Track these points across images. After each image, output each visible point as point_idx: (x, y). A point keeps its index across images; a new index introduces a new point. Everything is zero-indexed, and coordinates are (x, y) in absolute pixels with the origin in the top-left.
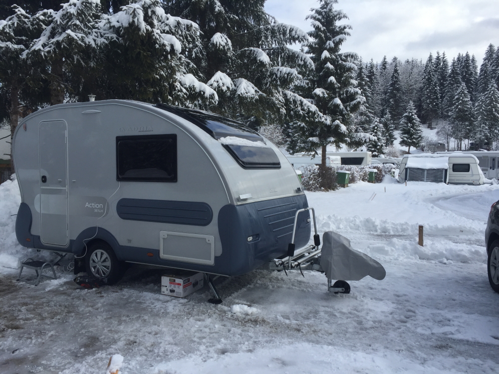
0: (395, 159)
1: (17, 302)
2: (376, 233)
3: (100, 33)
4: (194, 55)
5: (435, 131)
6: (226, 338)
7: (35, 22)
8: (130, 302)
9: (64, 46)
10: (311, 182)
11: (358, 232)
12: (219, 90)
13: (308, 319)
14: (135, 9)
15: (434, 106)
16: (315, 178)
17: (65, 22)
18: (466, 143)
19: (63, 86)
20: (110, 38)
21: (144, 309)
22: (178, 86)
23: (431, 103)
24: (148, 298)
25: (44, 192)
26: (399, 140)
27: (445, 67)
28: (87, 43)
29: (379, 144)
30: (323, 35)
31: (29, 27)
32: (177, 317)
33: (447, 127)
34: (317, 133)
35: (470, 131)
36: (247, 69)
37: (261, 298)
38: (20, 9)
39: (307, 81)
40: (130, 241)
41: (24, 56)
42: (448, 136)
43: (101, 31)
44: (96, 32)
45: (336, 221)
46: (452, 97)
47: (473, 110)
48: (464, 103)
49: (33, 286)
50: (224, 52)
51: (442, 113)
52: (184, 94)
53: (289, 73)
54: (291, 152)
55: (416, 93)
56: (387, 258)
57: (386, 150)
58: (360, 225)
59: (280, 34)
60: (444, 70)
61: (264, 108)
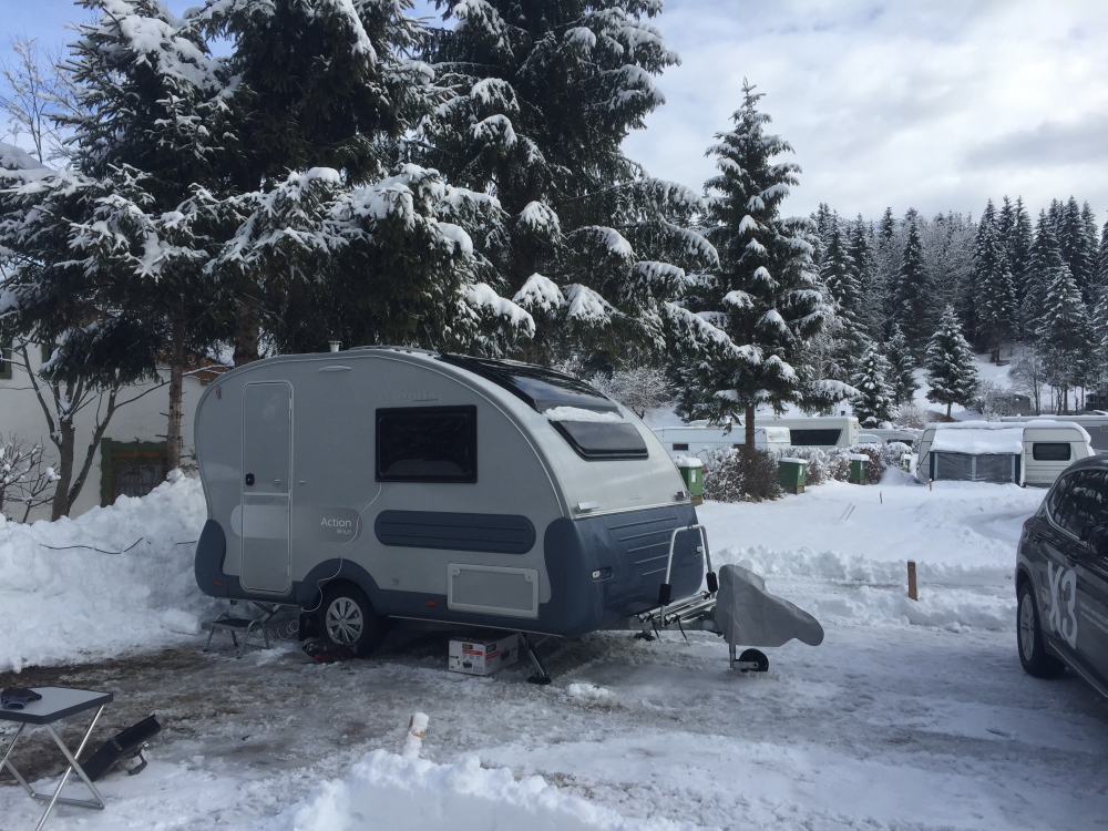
0: (915, 432)
1: (217, 680)
2: (841, 582)
3: (335, 226)
4: (488, 244)
5: (1007, 368)
6: (561, 726)
7: (225, 210)
8: (401, 681)
9: (278, 253)
10: (722, 483)
11: (807, 578)
12: (536, 311)
13: (692, 705)
14: (400, 194)
15: (1002, 315)
16: (731, 474)
17: (280, 212)
18: (1076, 396)
19: (268, 317)
20: (352, 235)
21: (425, 690)
22: (463, 308)
23: (996, 307)
24: (428, 676)
25: (251, 501)
26: (927, 389)
27: (1025, 230)
28: (315, 246)
29: (880, 398)
30: (742, 185)
31: (215, 220)
32: (482, 700)
33: (1032, 360)
34: (734, 381)
35: (1085, 368)
36: (590, 266)
37: (618, 678)
38: (204, 190)
39: (712, 277)
40: (396, 581)
41: (208, 269)
42: (1036, 379)
43: (337, 222)
44: (328, 226)
45: (765, 557)
46: (1042, 293)
47: (1089, 322)
48: (1068, 307)
49: (234, 660)
50: (545, 236)
51: (1021, 330)
52: (474, 321)
53: (669, 274)
54: (687, 416)
55: (961, 287)
56: (850, 621)
57: (895, 412)
58: (812, 566)
59: (651, 199)
60: (1022, 236)
61: (622, 338)
